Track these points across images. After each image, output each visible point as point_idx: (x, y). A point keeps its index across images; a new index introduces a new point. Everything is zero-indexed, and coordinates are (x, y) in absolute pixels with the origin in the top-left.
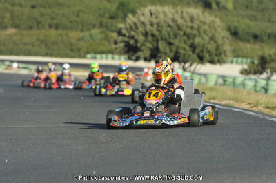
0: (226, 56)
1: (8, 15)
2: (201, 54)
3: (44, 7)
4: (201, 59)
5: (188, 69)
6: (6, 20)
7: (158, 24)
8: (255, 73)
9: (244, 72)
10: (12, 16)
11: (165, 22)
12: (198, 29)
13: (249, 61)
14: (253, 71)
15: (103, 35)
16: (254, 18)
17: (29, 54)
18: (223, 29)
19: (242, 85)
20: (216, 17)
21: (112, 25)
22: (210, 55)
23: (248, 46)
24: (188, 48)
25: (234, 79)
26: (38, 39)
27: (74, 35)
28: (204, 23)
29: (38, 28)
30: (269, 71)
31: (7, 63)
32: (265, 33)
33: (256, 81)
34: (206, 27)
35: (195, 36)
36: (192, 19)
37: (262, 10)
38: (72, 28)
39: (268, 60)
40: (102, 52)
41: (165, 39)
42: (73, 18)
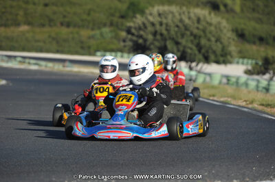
0: (232, 57)
1: (21, 13)
2: (206, 55)
3: (56, 5)
4: (207, 60)
5: (194, 69)
6: (20, 18)
7: (167, 25)
8: (258, 74)
9: (248, 72)
10: (26, 14)
11: (173, 22)
12: (204, 31)
13: (254, 62)
14: (256, 71)
15: (113, 34)
16: (260, 21)
17: (41, 51)
18: (228, 30)
19: (245, 85)
20: (223, 18)
21: (122, 25)
22: (216, 56)
23: (254, 48)
24: (194, 48)
25: (238, 78)
26: (50, 36)
27: (85, 33)
28: (210, 24)
29: (50, 26)
30: (271, 72)
31: (19, 59)
32: (270, 35)
33: (258, 81)
34: (213, 28)
35: (200, 37)
36: (199, 20)
37: (268, 14)
38: (83, 26)
39: (271, 61)
40: (111, 50)
41: (173, 39)
42: (85, 17)
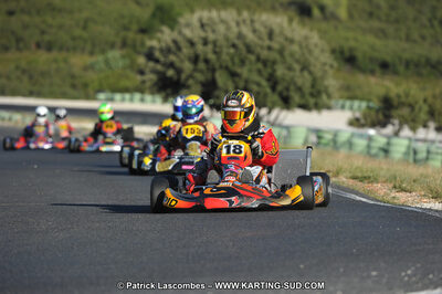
0: (329, 96)
2: (285, 94)
3: (29, 13)
4: (286, 103)
5: (266, 119)
7: (215, 43)
8: (373, 125)
9: (355, 123)
11: (227, 39)
12: (281, 52)
13: (364, 104)
14: (369, 120)
15: (127, 62)
16: (382, 34)
18: (322, 51)
19: (347, 146)
20: (311, 30)
21: (142, 44)
22: (303, 96)
23: (372, 80)
24: (264, 83)
25: (336, 134)
26: (17, 68)
27: (78, 61)
28: (291, 41)
29: (19, 49)
30: (396, 122)
32: (400, 58)
33: (370, 138)
34: (295, 48)
35: (274, 63)
36: (271, 35)
37: (397, 21)
38: (74, 49)
39: (395, 103)
40: (124, 90)
41: (226, 68)
42: (78, 32)
